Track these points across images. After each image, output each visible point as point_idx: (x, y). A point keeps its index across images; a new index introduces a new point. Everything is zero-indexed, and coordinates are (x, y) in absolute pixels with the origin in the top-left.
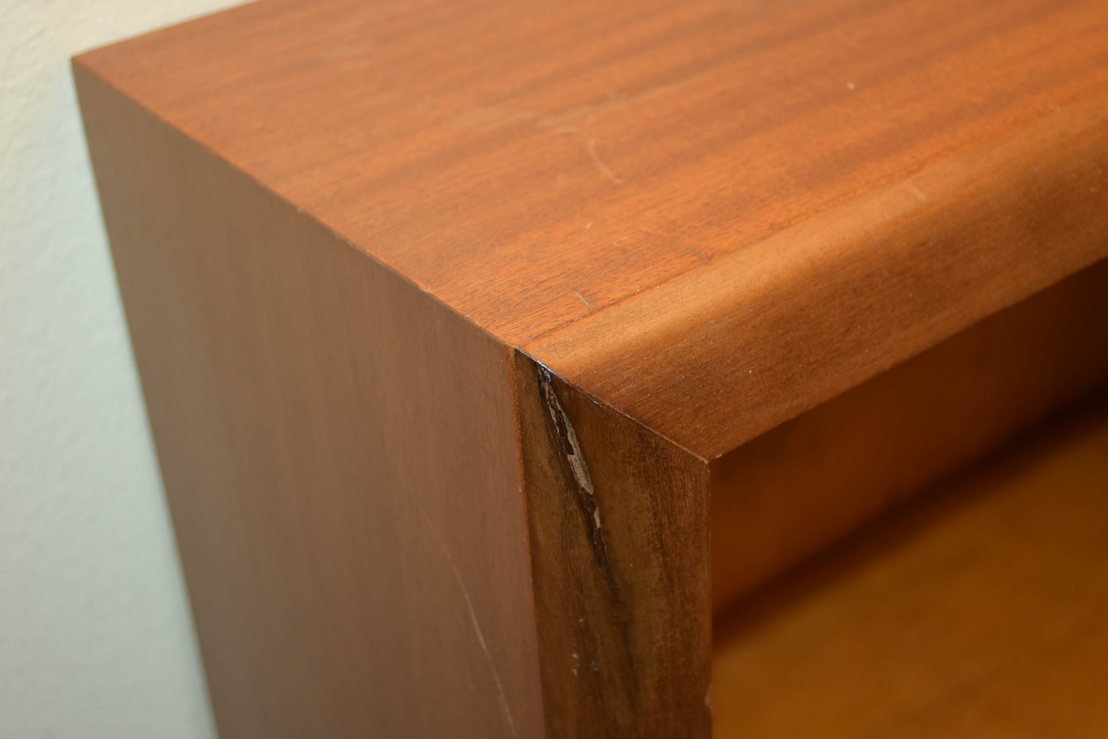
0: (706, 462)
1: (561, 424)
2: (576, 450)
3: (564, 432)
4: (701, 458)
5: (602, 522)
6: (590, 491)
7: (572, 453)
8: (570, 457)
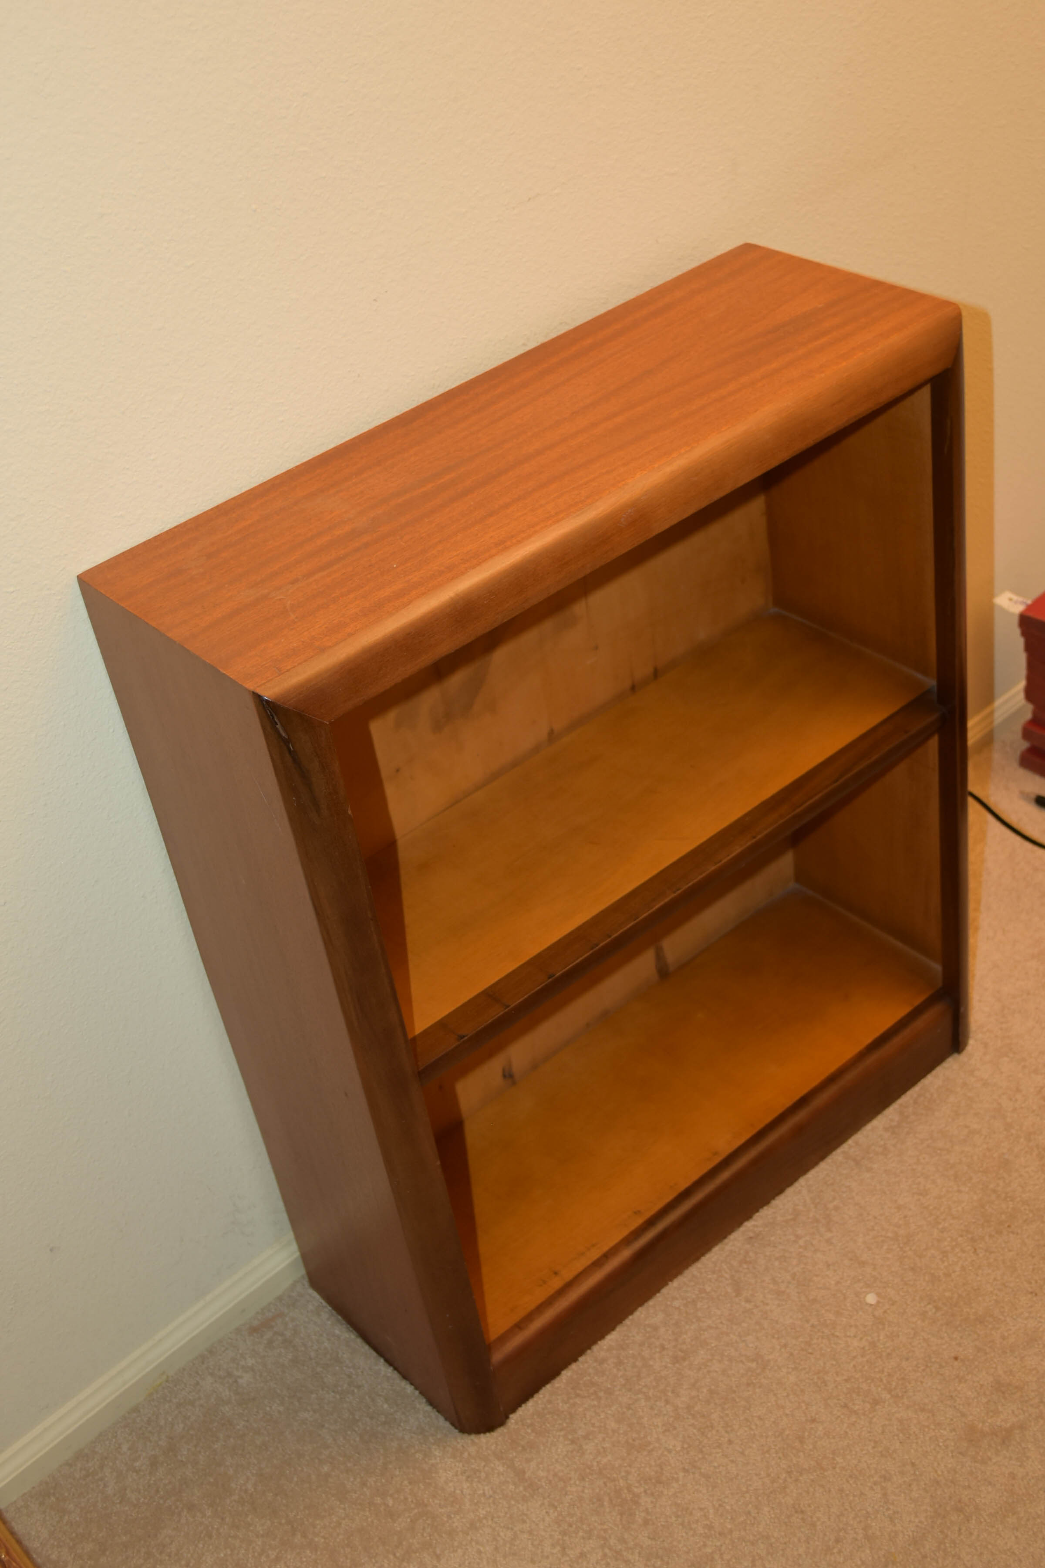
0: (328, 723)
1: (272, 715)
2: (279, 723)
3: (273, 718)
4: (325, 722)
5: (293, 748)
6: (287, 737)
7: (277, 724)
8: (277, 726)
